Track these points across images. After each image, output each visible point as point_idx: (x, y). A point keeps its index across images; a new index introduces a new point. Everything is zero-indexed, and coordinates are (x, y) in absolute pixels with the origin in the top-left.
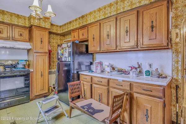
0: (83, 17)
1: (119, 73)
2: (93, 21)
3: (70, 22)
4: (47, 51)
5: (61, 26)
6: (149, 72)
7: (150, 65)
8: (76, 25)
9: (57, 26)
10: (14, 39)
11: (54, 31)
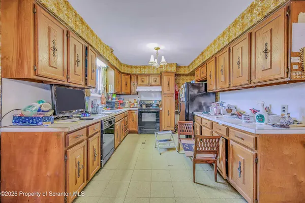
0: (202, 53)
1: (233, 116)
2: (210, 56)
3: (194, 61)
4: (173, 92)
5: (188, 67)
6: (262, 117)
7: (284, 108)
8: (198, 64)
9: (185, 67)
10: (151, 85)
11: (182, 72)
